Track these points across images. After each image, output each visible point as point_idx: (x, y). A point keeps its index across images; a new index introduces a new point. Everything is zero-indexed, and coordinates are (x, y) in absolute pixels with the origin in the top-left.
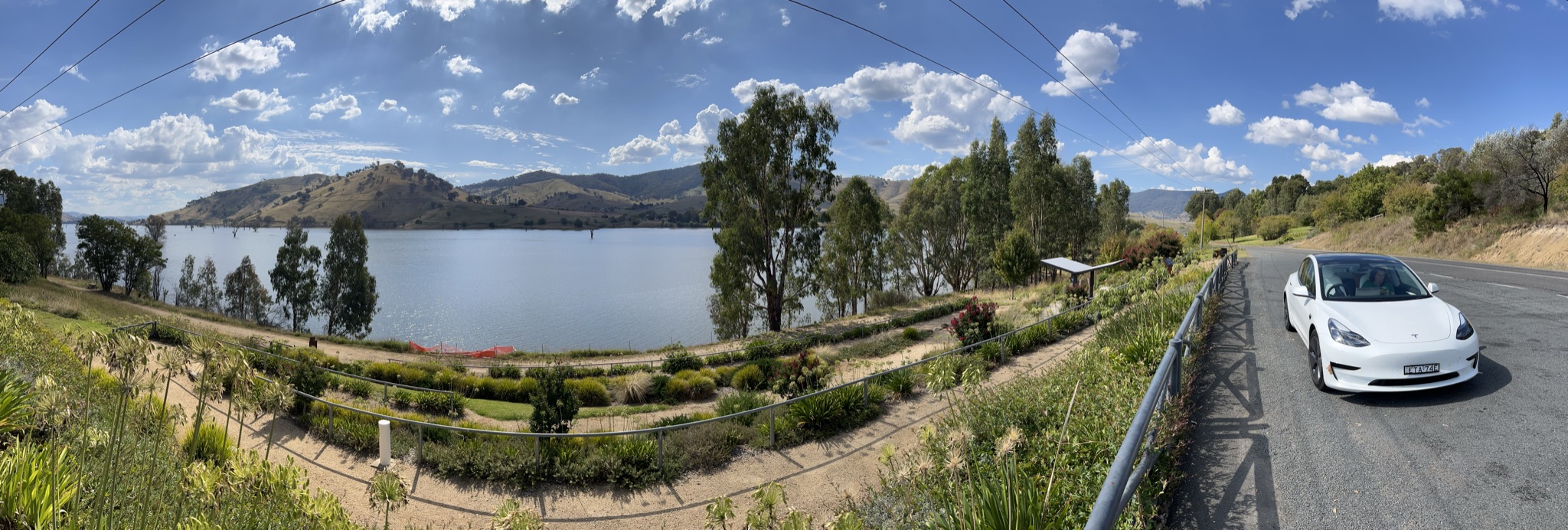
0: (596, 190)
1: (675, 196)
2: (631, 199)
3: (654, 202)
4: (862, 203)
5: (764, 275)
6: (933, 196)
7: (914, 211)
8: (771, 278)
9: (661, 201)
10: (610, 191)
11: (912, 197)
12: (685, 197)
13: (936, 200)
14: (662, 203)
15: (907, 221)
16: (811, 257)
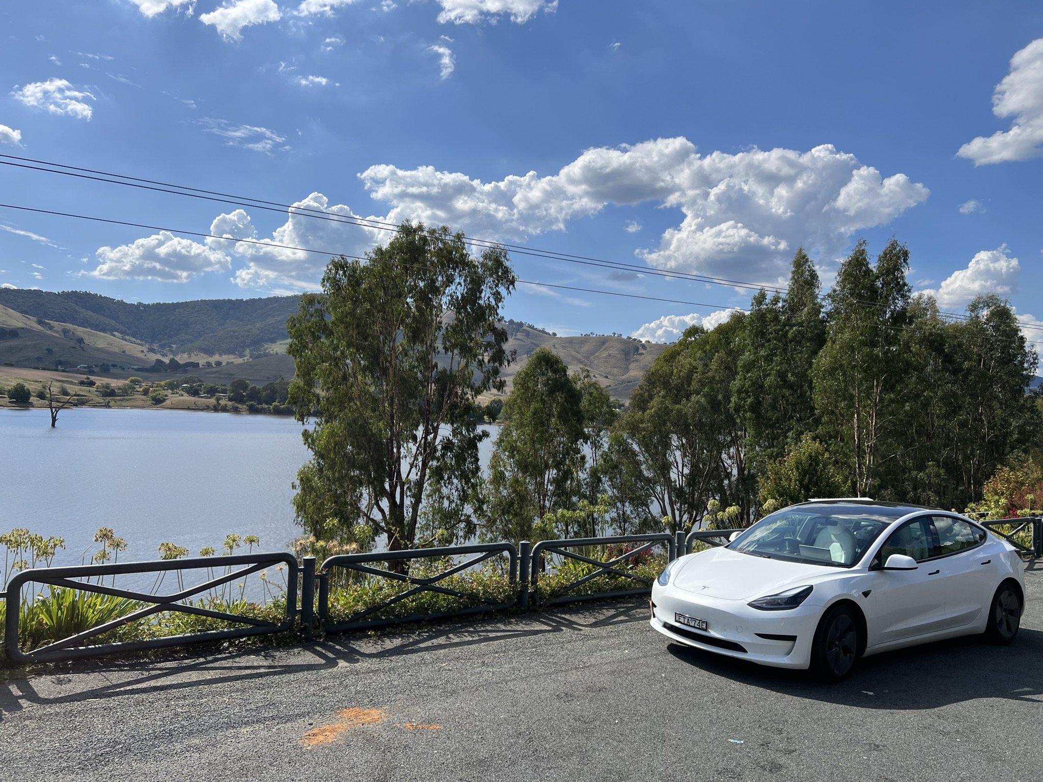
0: (69, 326)
1: (247, 352)
2: (151, 350)
3: (201, 359)
4: (551, 392)
5: (385, 503)
6: (689, 378)
7: (655, 403)
8: (397, 509)
9: (216, 358)
10: (104, 330)
11: (654, 380)
12: (266, 355)
13: (694, 385)
14: (219, 364)
15: (642, 422)
16: (465, 477)
